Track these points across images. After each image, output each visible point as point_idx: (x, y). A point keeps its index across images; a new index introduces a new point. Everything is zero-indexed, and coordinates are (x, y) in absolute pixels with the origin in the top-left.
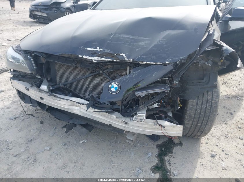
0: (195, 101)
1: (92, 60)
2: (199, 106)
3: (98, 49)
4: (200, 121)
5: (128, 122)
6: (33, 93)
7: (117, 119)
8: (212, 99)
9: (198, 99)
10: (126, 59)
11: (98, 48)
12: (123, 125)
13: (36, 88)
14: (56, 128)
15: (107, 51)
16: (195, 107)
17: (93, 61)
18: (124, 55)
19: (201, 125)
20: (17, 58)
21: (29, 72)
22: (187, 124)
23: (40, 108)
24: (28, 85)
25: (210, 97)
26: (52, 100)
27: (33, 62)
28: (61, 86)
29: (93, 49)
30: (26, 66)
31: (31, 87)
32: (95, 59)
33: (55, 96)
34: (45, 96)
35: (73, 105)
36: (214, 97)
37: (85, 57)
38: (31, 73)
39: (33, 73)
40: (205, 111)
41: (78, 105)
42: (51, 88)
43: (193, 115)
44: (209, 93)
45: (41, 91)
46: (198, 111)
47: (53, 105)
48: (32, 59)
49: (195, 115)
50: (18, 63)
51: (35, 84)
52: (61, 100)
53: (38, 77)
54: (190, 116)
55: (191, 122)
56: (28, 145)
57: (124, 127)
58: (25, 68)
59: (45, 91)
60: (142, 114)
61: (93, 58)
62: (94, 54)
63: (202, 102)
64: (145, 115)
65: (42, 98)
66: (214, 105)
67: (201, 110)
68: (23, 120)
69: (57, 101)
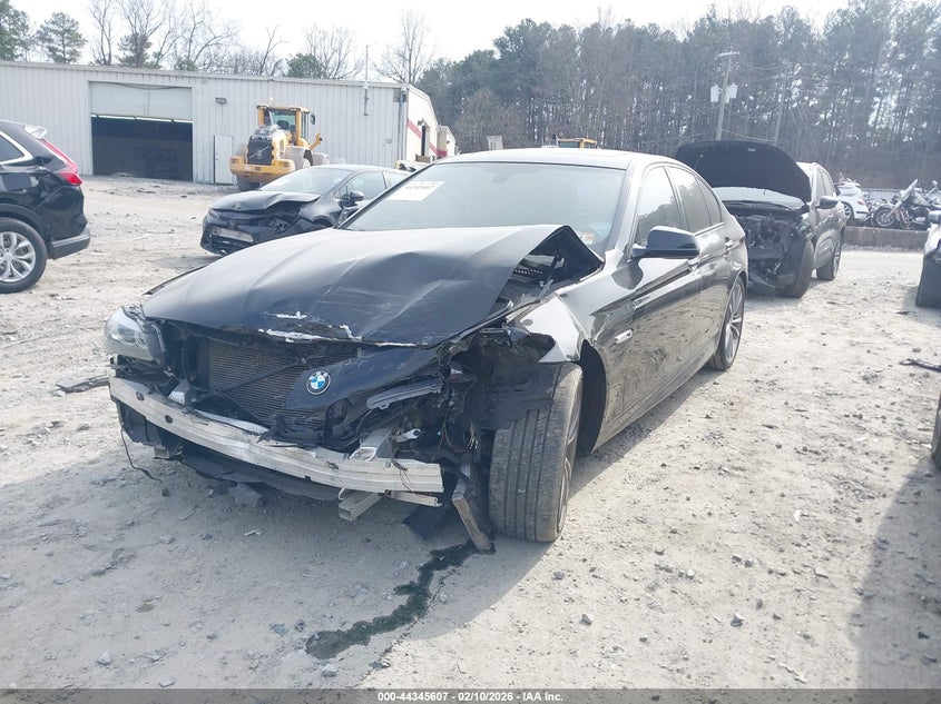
0: (508, 432)
1: (285, 338)
2: (517, 445)
3: (298, 316)
4: (523, 483)
5: (337, 464)
6: (151, 408)
7: (318, 461)
8: (546, 429)
9: (514, 428)
10: (351, 337)
11: (298, 313)
12: (329, 472)
13: (160, 397)
14: (196, 507)
15: (316, 320)
16: (508, 447)
17: (287, 340)
18: (346, 327)
19: (527, 492)
20: (129, 330)
21: (150, 359)
22: (496, 490)
23: (163, 448)
24: (144, 390)
25: (541, 424)
26: (190, 423)
27: (160, 337)
28: (215, 393)
29: (287, 316)
30: (145, 347)
31: (150, 393)
32: (290, 336)
33: (198, 416)
34: (176, 414)
35: (236, 439)
36: (553, 424)
37: (270, 332)
38: (153, 362)
39: (159, 362)
40: (531, 456)
41: (246, 437)
42: (194, 400)
43: (505, 467)
44: (542, 415)
45: (170, 402)
46: (515, 457)
47: (191, 435)
48: (158, 331)
49: (508, 466)
50: (130, 344)
51: (160, 388)
52: (211, 423)
53: (170, 375)
54: (500, 470)
55: (502, 484)
56: (123, 531)
57: (332, 478)
58: (143, 352)
59: (178, 404)
60: (370, 447)
61: (286, 335)
62: (290, 326)
63: (524, 435)
64: (375, 449)
65: (169, 419)
66: (550, 444)
67: (521, 455)
68: (123, 486)
69: (200, 426)
